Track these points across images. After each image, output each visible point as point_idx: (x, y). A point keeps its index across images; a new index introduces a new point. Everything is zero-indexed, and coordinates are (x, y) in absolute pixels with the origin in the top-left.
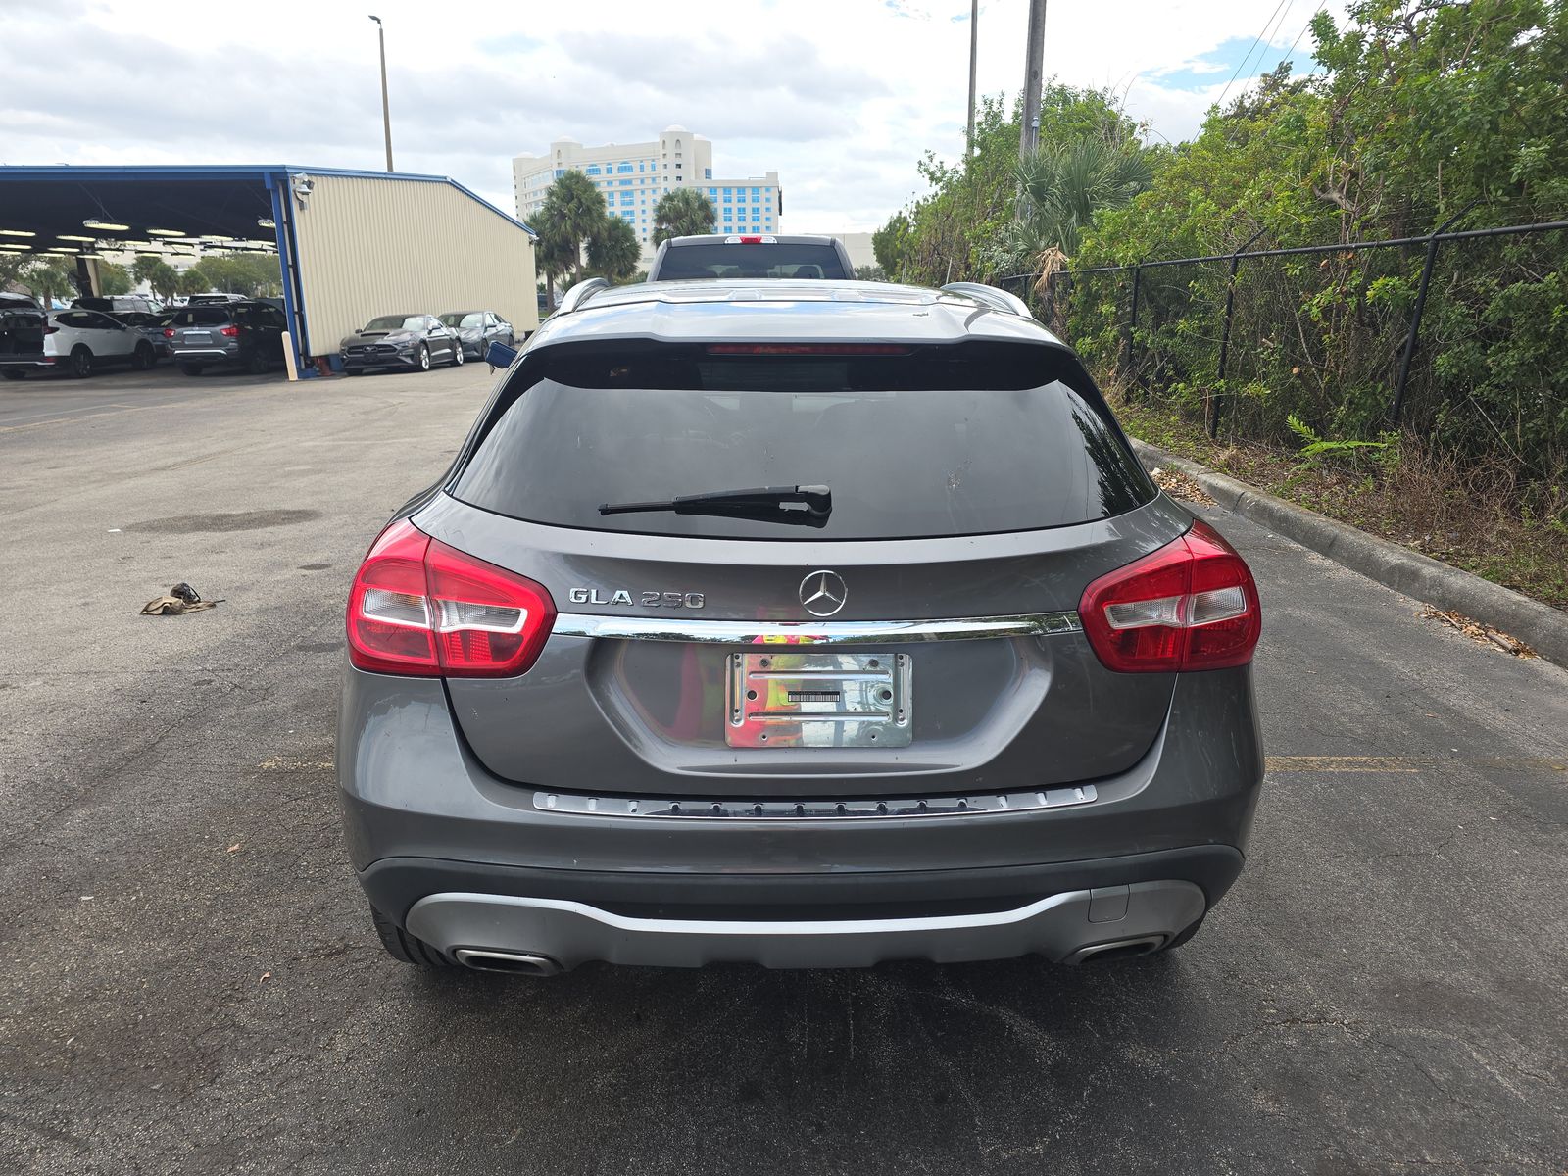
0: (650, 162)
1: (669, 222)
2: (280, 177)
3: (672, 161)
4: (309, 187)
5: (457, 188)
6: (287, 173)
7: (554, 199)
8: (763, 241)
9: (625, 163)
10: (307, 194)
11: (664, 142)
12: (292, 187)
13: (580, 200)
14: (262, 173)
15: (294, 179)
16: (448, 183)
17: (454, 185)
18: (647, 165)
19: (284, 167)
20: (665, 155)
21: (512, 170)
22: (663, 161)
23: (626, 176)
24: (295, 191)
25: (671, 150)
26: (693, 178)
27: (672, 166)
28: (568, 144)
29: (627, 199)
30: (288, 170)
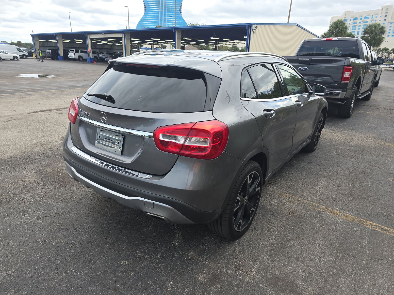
0: (376, 16)
1: (368, 34)
2: (249, 26)
3: (384, 14)
4: (256, 28)
5: (299, 26)
6: (251, 25)
7: (332, 28)
8: (333, 40)
9: (367, 16)
10: (255, 30)
11: (382, 9)
12: (252, 28)
13: (339, 28)
14: (246, 25)
15: (253, 26)
16: (296, 25)
17: (298, 26)
18: (374, 16)
19: (251, 23)
20: (381, 13)
21: (330, 20)
22: (380, 15)
23: (366, 20)
24: (252, 29)
25: (384, 12)
26: (390, 20)
27: (383, 16)
28: (349, 12)
29: (354, 28)
30: (252, 24)
